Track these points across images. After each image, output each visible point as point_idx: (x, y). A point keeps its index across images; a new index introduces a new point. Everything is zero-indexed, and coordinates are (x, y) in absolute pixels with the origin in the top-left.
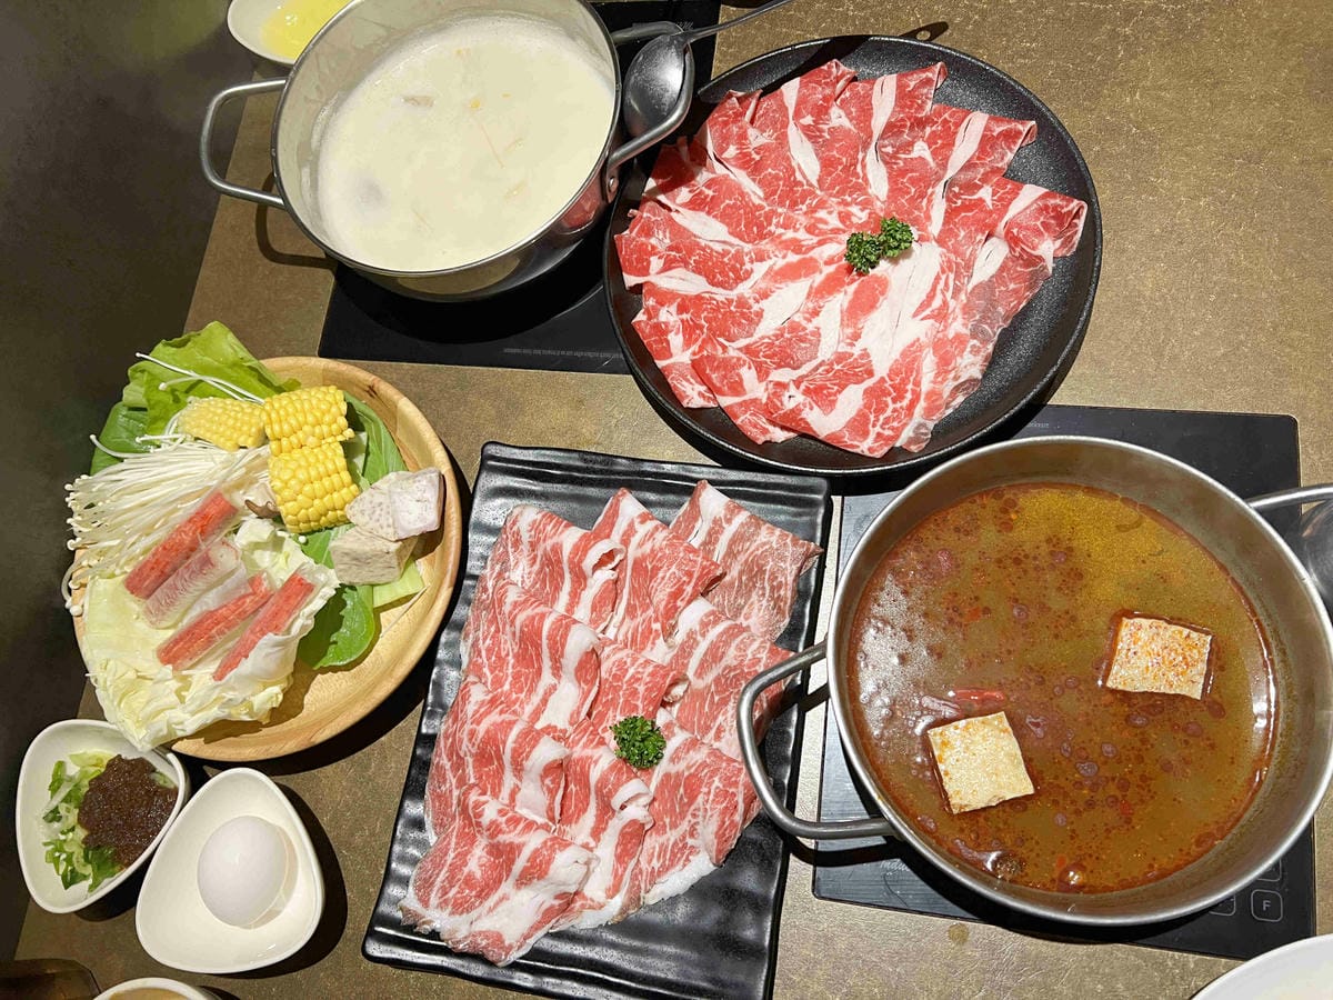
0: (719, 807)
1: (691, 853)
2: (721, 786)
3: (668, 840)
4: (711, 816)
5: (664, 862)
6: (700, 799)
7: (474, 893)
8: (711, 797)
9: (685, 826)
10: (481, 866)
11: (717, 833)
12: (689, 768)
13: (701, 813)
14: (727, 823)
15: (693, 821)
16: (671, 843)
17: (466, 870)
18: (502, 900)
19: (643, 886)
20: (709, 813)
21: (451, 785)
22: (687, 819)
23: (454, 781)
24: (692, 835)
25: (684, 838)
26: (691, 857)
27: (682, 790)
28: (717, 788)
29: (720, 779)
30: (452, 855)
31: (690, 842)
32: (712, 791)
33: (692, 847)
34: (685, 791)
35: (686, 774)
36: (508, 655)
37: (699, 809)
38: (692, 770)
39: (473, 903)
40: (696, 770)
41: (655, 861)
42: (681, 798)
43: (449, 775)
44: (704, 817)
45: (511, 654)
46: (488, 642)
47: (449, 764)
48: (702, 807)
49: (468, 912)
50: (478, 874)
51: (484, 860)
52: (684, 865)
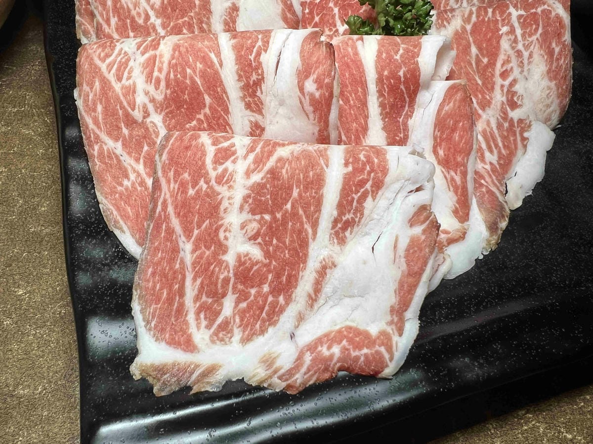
0: (534, 38)
1: (523, 131)
2: (522, 12)
3: (488, 123)
4: (531, 56)
5: (500, 152)
6: (505, 44)
7: (266, 288)
8: (519, 32)
9: (498, 97)
10: (254, 238)
11: (549, 72)
12: (467, 20)
13: (514, 63)
14: (557, 50)
15: (507, 83)
16: (494, 125)
17: (230, 258)
18: (322, 272)
19: (494, 189)
20: (526, 54)
21: (139, 175)
22: (497, 88)
23: (140, 167)
24: (513, 105)
25: (505, 113)
26: (526, 135)
27: (474, 50)
28: (520, 17)
29: (515, 7)
30: (187, 248)
31: (515, 115)
32: (516, 25)
33: (520, 121)
34: (480, 49)
35: (469, 27)
36: (147, 17)
37: (507, 61)
38: (474, 18)
39: (274, 305)
40: (478, 17)
41: (487, 154)
42: (478, 61)
43: (128, 161)
44: (521, 65)
45: (151, 13)
46: (114, 21)
47: (119, 145)
48: (511, 52)
49: (273, 323)
50: (256, 253)
51: (254, 226)
52: (525, 146)
